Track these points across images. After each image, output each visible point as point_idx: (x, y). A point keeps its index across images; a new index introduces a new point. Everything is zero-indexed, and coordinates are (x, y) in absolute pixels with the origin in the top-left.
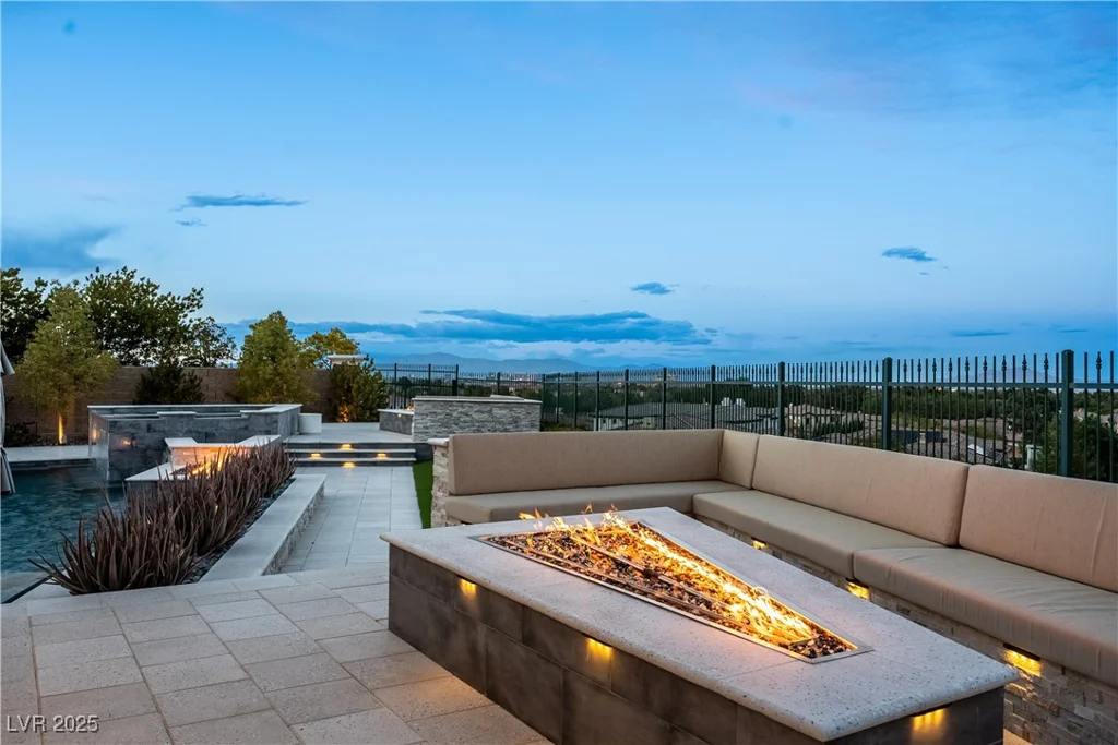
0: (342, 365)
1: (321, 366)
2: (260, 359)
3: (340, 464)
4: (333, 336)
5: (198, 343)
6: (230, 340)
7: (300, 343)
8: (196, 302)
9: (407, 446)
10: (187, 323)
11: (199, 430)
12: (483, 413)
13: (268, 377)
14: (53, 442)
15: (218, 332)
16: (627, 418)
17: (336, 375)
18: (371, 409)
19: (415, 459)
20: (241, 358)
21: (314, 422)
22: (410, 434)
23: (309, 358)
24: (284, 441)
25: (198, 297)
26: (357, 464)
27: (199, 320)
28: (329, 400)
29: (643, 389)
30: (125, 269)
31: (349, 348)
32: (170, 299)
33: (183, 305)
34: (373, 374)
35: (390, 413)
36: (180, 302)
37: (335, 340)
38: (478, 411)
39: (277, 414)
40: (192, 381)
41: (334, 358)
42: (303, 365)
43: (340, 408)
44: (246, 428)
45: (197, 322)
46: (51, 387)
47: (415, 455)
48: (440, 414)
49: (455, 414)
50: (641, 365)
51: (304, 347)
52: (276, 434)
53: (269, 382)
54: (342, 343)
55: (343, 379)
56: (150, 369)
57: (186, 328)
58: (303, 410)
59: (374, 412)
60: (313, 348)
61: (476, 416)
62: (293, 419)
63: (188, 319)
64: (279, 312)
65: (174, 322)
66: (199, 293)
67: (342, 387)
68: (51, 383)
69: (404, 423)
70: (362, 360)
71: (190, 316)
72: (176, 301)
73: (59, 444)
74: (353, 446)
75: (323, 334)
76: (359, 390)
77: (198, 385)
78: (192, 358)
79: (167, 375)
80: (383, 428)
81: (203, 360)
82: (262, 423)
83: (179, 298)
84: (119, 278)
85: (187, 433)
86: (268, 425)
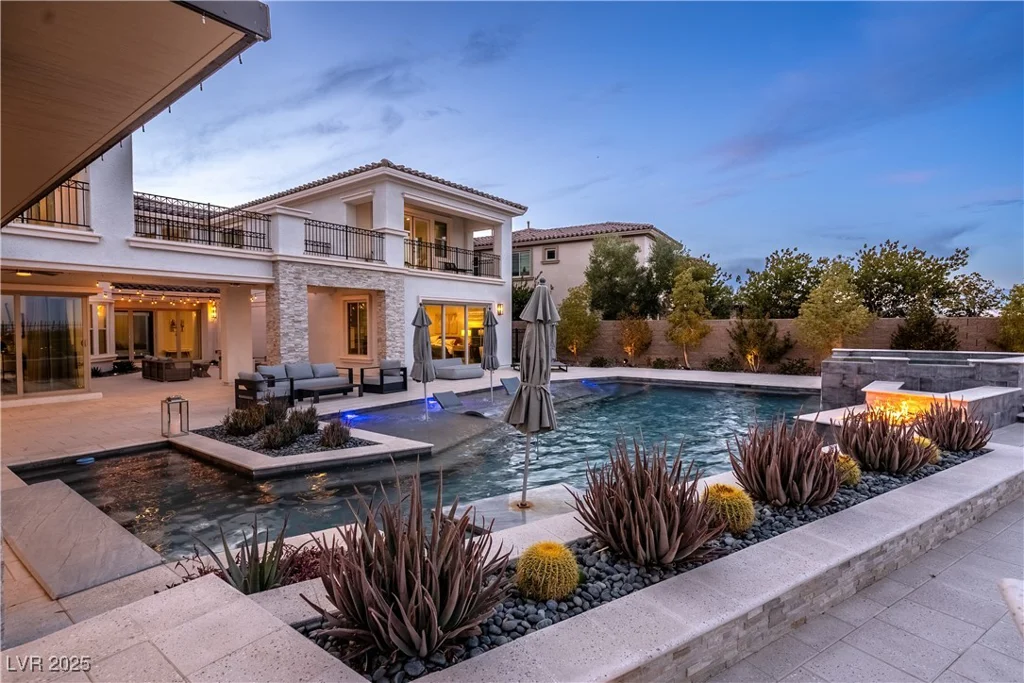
5: (962, 297)
6: (998, 292)
8: (960, 261)
10: (951, 280)
11: (913, 375)
15: (985, 285)
20: (1006, 308)
25: (963, 256)
27: (963, 276)
30: (888, 242)
32: (933, 261)
33: (946, 265)
36: (944, 262)
40: (945, 330)
44: (972, 377)
45: (961, 279)
52: (1014, 386)
57: (949, 286)
63: (951, 277)
65: (937, 280)
66: (964, 253)
71: (953, 274)
72: (939, 262)
77: (951, 334)
78: (953, 309)
79: (920, 325)
81: (968, 311)
82: (996, 373)
83: (942, 259)
84: (884, 250)
85: (899, 378)
86: (1002, 376)
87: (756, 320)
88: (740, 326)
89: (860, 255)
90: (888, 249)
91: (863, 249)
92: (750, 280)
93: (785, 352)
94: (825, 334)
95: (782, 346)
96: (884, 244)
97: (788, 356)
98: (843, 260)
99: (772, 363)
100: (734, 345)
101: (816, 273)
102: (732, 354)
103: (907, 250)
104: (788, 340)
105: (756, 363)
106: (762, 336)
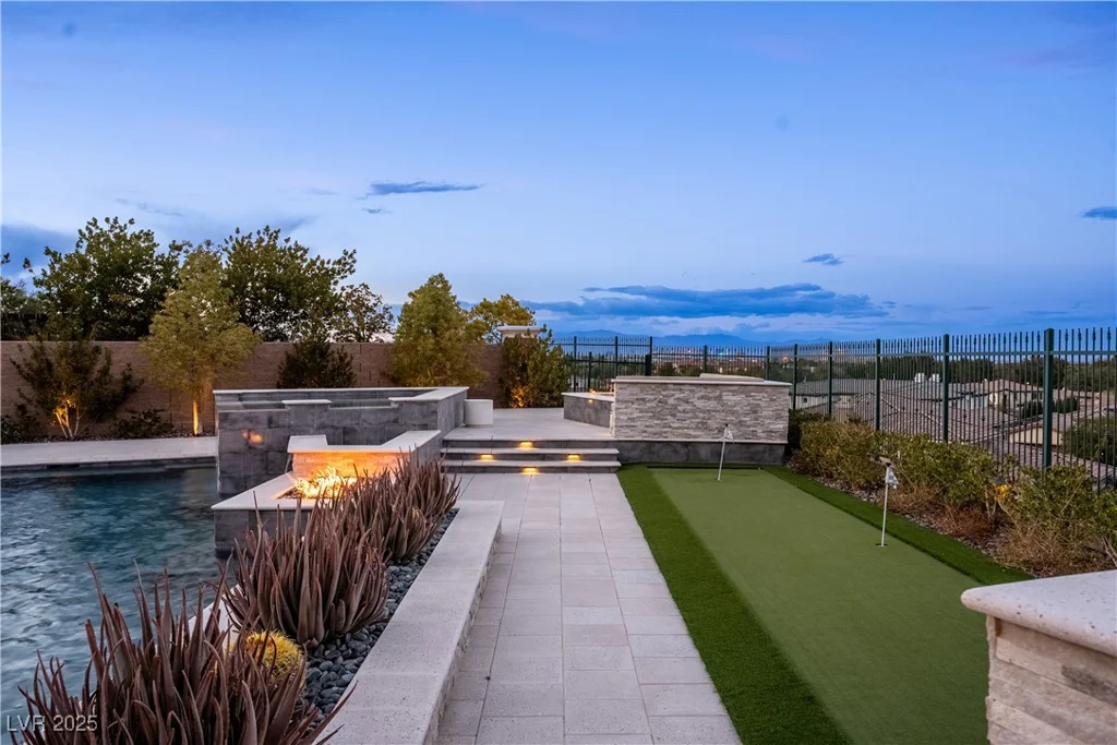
0: (516, 339)
1: (490, 340)
2: (420, 332)
3: (519, 470)
4: (504, 303)
5: (351, 315)
6: (386, 309)
7: (466, 312)
8: (348, 267)
9: (606, 444)
10: (338, 291)
11: (335, 424)
12: (709, 399)
13: (429, 353)
14: (187, 432)
15: (373, 301)
16: (795, 395)
17: (508, 350)
18: (550, 392)
19: (618, 464)
20: (398, 332)
21: (483, 409)
22: (608, 426)
23: (477, 330)
24: (446, 438)
25: (350, 261)
26: (543, 470)
27: (351, 287)
28: (501, 381)
29: (813, 364)
30: (267, 229)
31: (523, 318)
32: (318, 263)
33: (333, 270)
34: (551, 348)
35: (578, 398)
36: (330, 266)
37: (507, 310)
38: (702, 397)
39: (436, 402)
40: (341, 359)
41: (506, 329)
42: (469, 338)
43: (514, 391)
44: (396, 421)
45: (350, 291)
46: (180, 367)
47: (618, 458)
48: (651, 401)
49: (671, 401)
50: (810, 340)
51: (471, 317)
52: (435, 428)
53: (430, 360)
54: (515, 312)
55: (517, 356)
56: (295, 345)
57: (337, 298)
58: (471, 394)
59: (555, 394)
60: (480, 318)
61: (700, 404)
62: (457, 406)
63: (339, 287)
64: (441, 275)
65: (323, 290)
66: (351, 256)
67: (516, 364)
68: (180, 363)
69: (596, 411)
70: (539, 332)
71: (342, 283)
72: (326, 266)
73: (194, 435)
74: (536, 444)
75: (492, 302)
76: (536, 369)
77: (348, 364)
78: (343, 332)
79: (312, 352)
80: (568, 417)
81: (357, 334)
82: (417, 415)
83: (328, 262)
84: (262, 240)
85: (320, 429)
86: (424, 417)
87: (71, 344)
88: (38, 354)
89: (231, 244)
90: (266, 239)
91: (235, 236)
92: (53, 268)
93: (124, 399)
94: (192, 368)
95: (118, 389)
96: (262, 231)
97: (129, 406)
98: (213, 249)
99: (100, 420)
100: (28, 390)
101: (168, 265)
102: (22, 408)
103: (288, 245)
104: (127, 378)
105: (72, 422)
106: (81, 371)
